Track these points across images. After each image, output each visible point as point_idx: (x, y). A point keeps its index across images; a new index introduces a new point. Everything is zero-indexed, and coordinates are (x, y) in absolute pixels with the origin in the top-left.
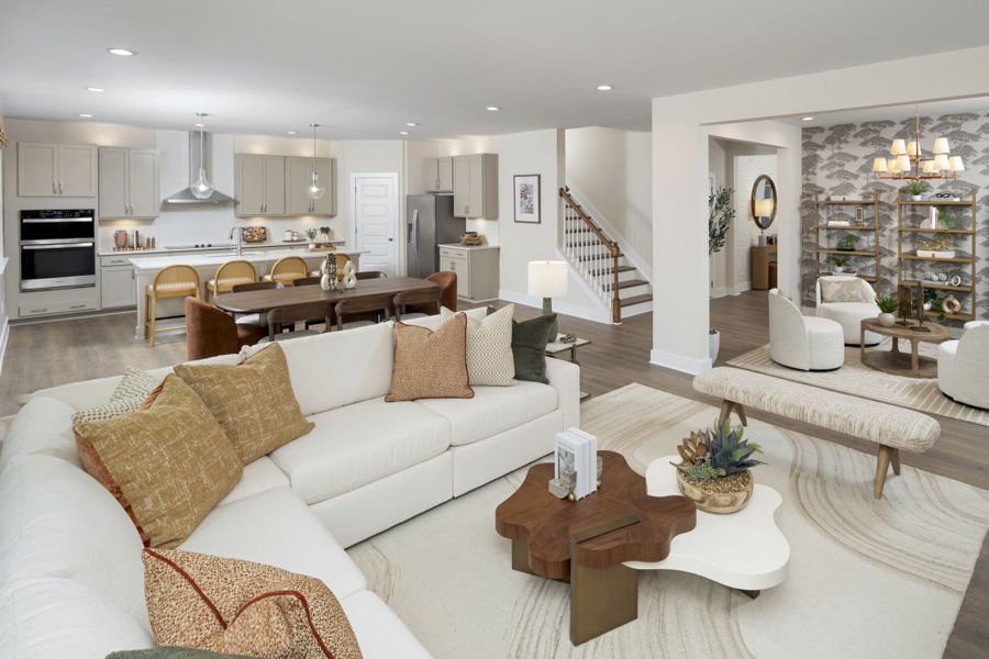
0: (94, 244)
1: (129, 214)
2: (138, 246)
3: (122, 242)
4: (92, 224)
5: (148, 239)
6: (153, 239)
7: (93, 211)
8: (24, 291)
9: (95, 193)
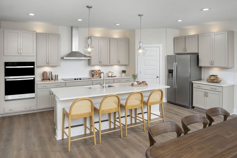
0: (34, 78)
1: (48, 64)
2: (52, 79)
3: (45, 77)
4: (34, 69)
5: (55, 75)
6: (57, 75)
7: (34, 63)
8: (6, 101)
9: (35, 54)
